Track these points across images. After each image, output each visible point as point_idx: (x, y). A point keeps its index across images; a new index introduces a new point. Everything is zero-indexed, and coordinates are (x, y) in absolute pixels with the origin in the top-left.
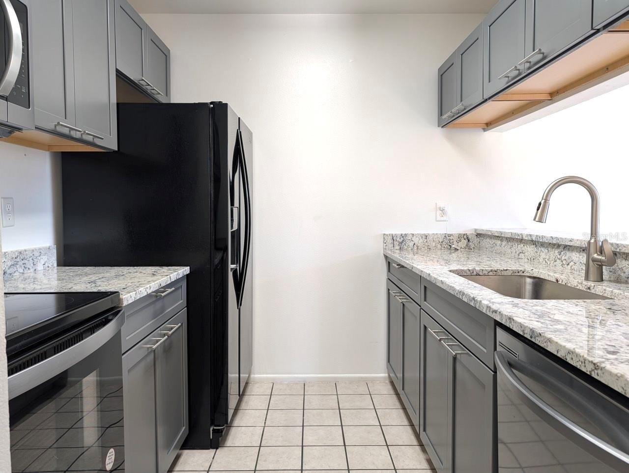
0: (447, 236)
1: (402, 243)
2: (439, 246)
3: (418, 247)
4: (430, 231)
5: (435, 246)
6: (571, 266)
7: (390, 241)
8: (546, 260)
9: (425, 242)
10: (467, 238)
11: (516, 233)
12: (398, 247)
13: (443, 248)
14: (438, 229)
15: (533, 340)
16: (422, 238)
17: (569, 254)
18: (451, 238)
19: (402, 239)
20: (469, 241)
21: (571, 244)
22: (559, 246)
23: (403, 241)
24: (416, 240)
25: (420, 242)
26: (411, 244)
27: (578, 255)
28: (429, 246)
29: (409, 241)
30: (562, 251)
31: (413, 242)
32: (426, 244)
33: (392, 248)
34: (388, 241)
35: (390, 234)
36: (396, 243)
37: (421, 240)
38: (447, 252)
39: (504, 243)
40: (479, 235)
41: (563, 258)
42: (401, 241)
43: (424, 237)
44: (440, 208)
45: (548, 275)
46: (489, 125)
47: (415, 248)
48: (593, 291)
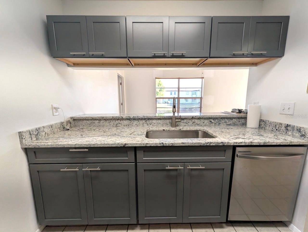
0: (62, 123)
1: (37, 134)
2: (59, 130)
3: (48, 134)
4: (53, 123)
5: (57, 131)
6: (152, 125)
7: (27, 136)
8: (138, 125)
9: (51, 130)
10: (70, 122)
11: (116, 117)
12: (34, 139)
13: (61, 131)
14: (56, 120)
15: (265, 144)
16: (49, 128)
17: (151, 121)
18: (64, 124)
19: (37, 132)
20: (71, 123)
23: (38, 133)
24: (46, 130)
25: (49, 131)
26: (44, 134)
27: (156, 121)
28: (54, 132)
29: (42, 132)
30: (147, 121)
31: (45, 132)
32: (52, 131)
33: (31, 141)
34: (27, 137)
35: (27, 131)
36: (33, 136)
37: (49, 129)
38: (62, 133)
39: (102, 122)
42: (36, 134)
43: (50, 127)
44: (55, 107)
45: (158, 129)
47: (47, 135)
48: (182, 130)
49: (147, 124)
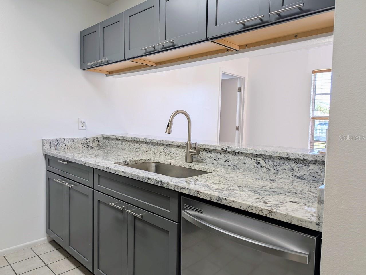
0: (86, 139)
1: (57, 145)
2: (81, 146)
3: (68, 147)
4: (76, 137)
5: (79, 146)
6: (171, 155)
7: (48, 144)
8: (155, 152)
9: (72, 143)
10: (98, 140)
11: (134, 138)
12: (54, 148)
13: (84, 147)
14: (80, 135)
15: (219, 202)
16: (70, 141)
17: (169, 149)
18: (89, 140)
19: (57, 142)
20: (99, 142)
21: (172, 144)
22: (163, 145)
23: (57, 143)
24: (66, 143)
25: (69, 144)
26: (63, 145)
27: (175, 149)
28: (75, 146)
29: (62, 143)
30: (165, 147)
31: (65, 144)
32: (73, 145)
33: (50, 149)
34: (47, 144)
35: (48, 139)
36: (53, 145)
37: (70, 143)
38: (86, 150)
39: (124, 143)
40: (105, 138)
41: (166, 151)
42: (56, 144)
43: (72, 140)
44: (81, 121)
45: (164, 161)
46: (111, 73)
47: (66, 148)
48: (193, 168)
49: (165, 153)
